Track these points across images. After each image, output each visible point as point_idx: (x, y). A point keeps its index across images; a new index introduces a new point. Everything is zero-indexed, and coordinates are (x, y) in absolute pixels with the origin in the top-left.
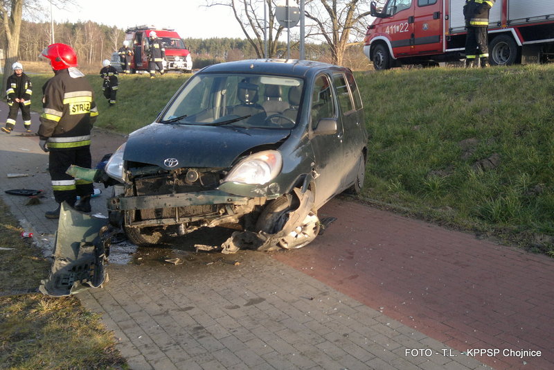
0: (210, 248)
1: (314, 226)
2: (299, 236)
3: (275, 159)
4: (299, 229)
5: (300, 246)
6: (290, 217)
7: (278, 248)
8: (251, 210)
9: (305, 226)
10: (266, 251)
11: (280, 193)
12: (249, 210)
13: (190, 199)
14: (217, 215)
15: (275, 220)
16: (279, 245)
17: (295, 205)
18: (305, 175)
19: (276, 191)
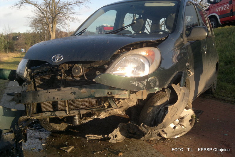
0: (100, 137)
1: (190, 118)
2: (177, 128)
3: (154, 55)
4: (177, 121)
5: (178, 136)
6: (169, 110)
7: (159, 138)
8: (135, 104)
9: (182, 118)
10: (148, 140)
11: (159, 87)
12: (133, 103)
13: (74, 93)
14: (103, 109)
15: (156, 113)
16: (159, 135)
17: (174, 99)
18: (182, 73)
19: (155, 85)
